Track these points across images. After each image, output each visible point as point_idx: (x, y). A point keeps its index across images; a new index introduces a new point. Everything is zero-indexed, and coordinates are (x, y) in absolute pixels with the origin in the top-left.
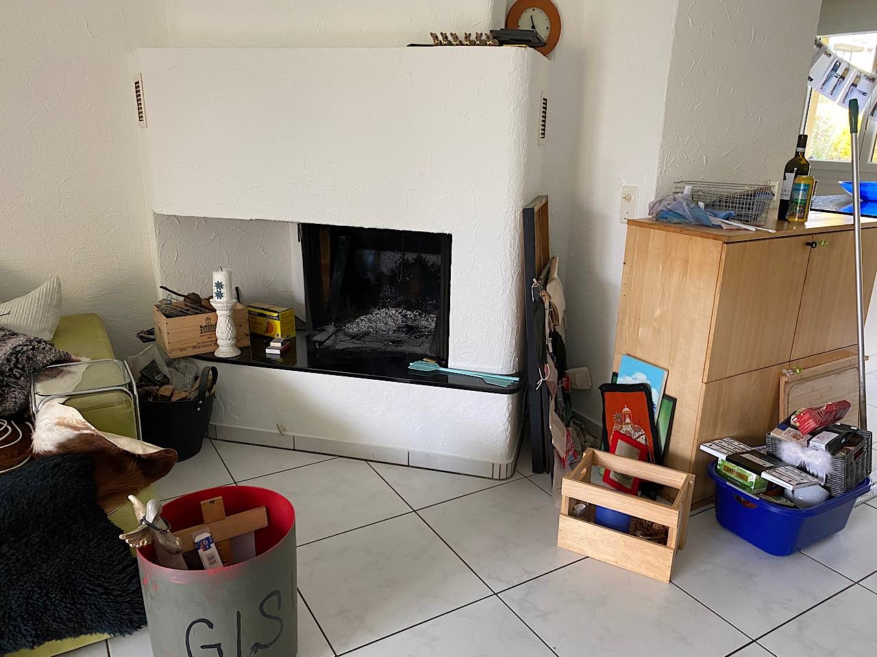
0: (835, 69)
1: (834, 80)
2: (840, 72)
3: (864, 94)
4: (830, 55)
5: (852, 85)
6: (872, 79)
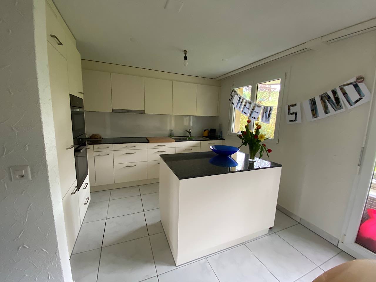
0: (239, 100)
1: (240, 104)
2: (241, 101)
3: (248, 109)
4: (238, 95)
5: (245, 105)
6: (250, 103)
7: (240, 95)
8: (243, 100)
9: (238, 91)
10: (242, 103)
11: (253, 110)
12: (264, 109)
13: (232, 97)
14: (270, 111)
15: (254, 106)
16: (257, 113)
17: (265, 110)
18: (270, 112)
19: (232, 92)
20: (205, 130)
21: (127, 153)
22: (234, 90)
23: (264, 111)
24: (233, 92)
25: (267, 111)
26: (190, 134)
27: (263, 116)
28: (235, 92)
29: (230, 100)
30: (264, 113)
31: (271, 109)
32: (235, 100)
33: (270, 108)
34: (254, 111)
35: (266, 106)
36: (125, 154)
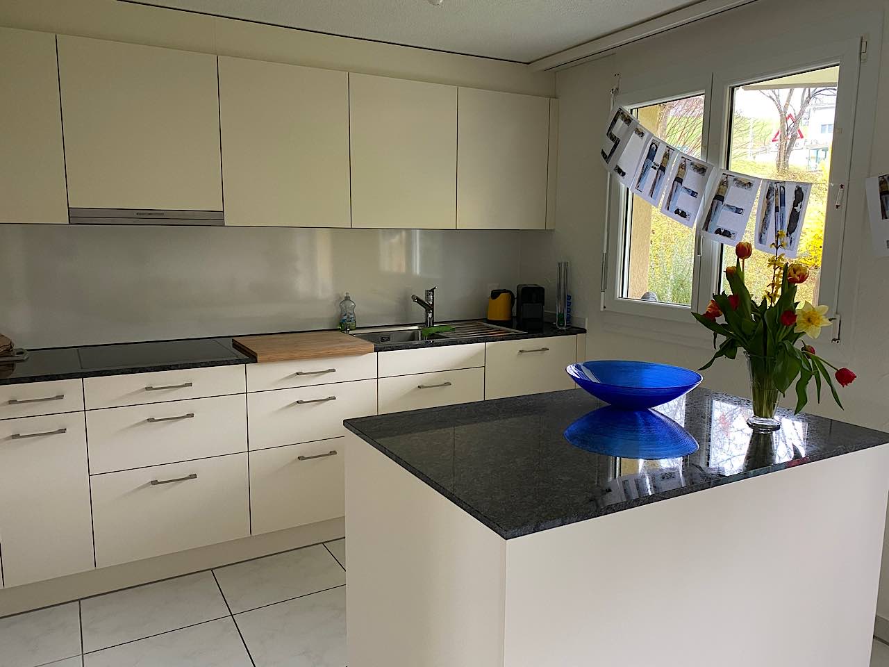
0: (651, 155)
1: (652, 173)
2: (658, 159)
3: (693, 194)
4: (642, 134)
5: (679, 180)
6: (702, 170)
7: (651, 135)
8: (667, 156)
9: (645, 116)
10: (663, 168)
11: (719, 198)
12: (768, 193)
13: (616, 142)
14: (795, 204)
15: (724, 184)
16: (738, 211)
17: (773, 198)
18: (798, 209)
19: (615, 120)
20: (495, 294)
21: (151, 420)
22: (620, 113)
23: (769, 204)
24: (620, 122)
25: (783, 203)
26: (430, 315)
27: (764, 224)
28: (628, 120)
29: (606, 158)
30: (768, 209)
31: (800, 195)
32: (631, 155)
33: (794, 188)
34: (721, 206)
35: (776, 183)
36: (144, 422)
